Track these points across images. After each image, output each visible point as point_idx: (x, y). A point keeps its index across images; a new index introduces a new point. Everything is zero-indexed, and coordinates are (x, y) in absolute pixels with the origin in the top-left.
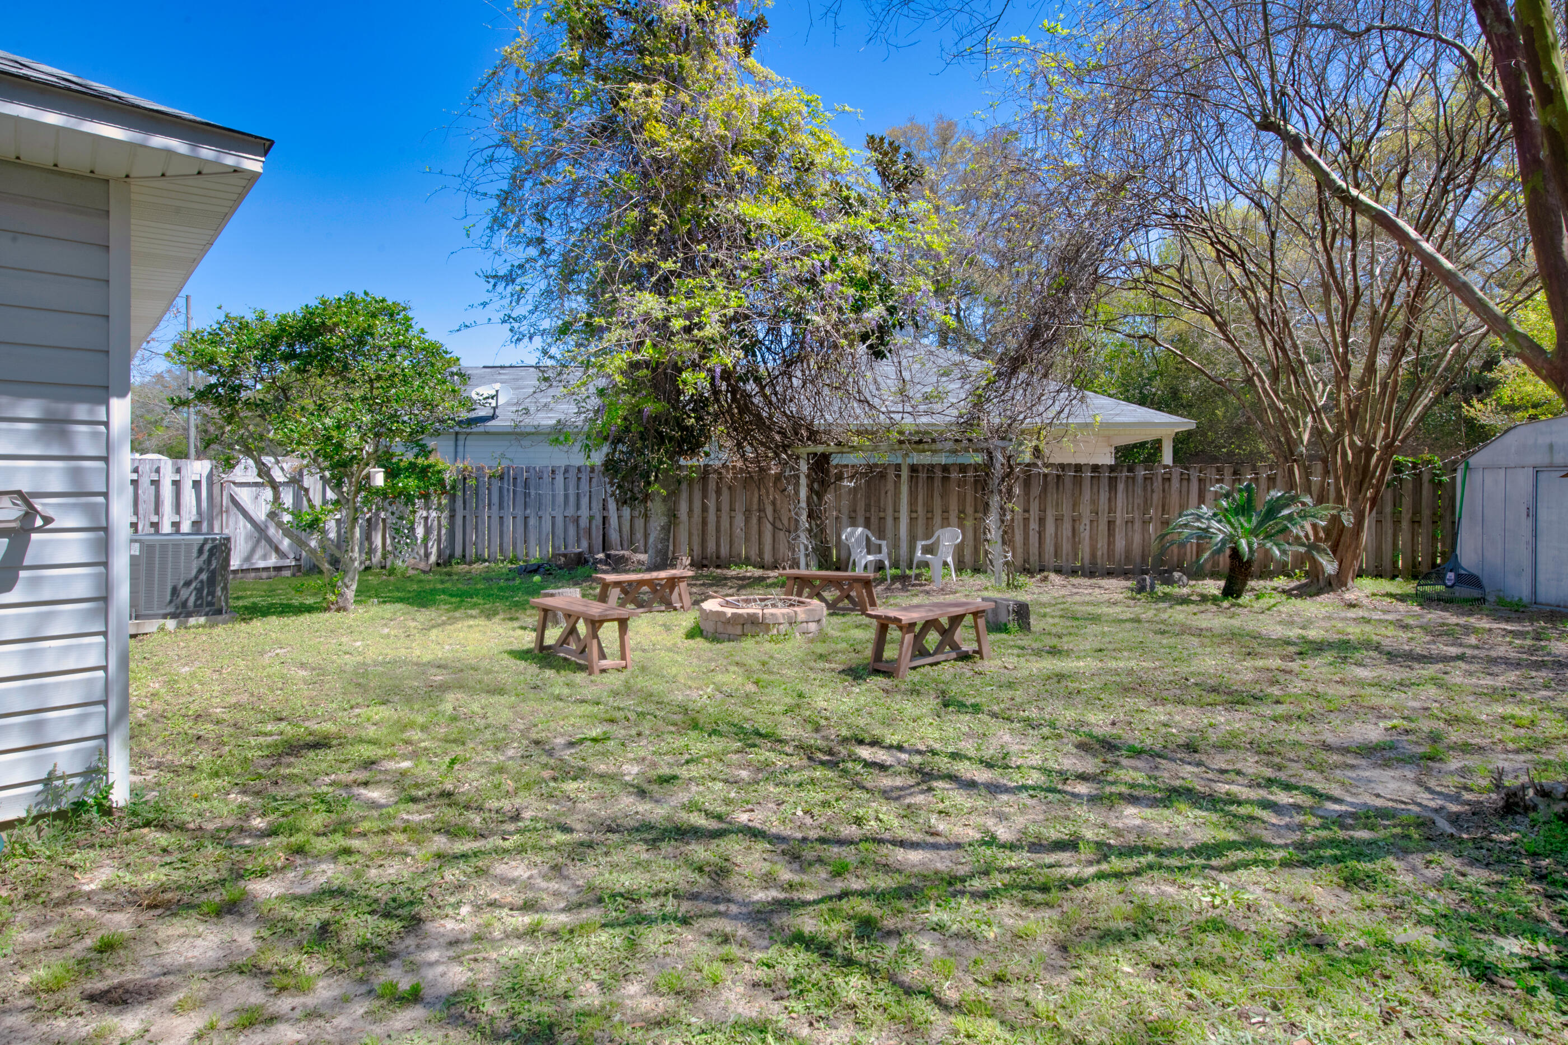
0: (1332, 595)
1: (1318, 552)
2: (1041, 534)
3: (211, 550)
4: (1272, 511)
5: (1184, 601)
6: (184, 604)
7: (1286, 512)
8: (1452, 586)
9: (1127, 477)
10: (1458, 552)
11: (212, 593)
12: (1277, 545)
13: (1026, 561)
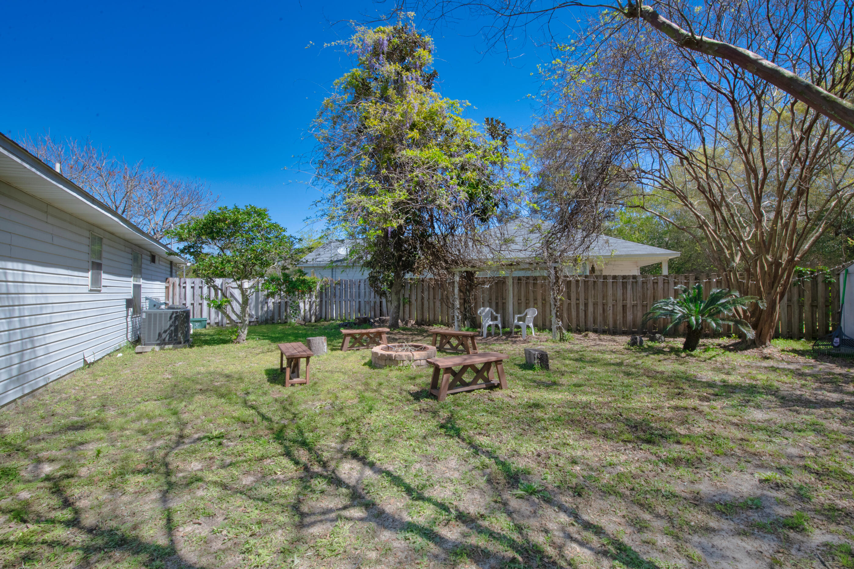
0: (755, 350)
1: (742, 325)
2: (586, 311)
3: (175, 317)
4: (714, 299)
5: (659, 351)
6: (164, 340)
7: (723, 301)
8: (838, 346)
9: (633, 282)
10: (842, 325)
11: (176, 335)
12: (714, 320)
13: (578, 325)
